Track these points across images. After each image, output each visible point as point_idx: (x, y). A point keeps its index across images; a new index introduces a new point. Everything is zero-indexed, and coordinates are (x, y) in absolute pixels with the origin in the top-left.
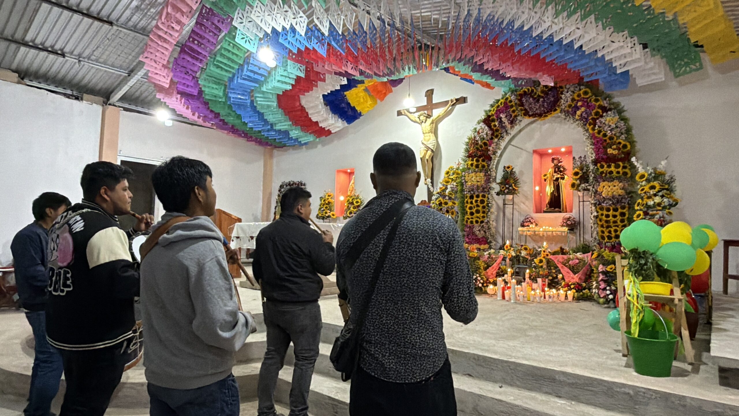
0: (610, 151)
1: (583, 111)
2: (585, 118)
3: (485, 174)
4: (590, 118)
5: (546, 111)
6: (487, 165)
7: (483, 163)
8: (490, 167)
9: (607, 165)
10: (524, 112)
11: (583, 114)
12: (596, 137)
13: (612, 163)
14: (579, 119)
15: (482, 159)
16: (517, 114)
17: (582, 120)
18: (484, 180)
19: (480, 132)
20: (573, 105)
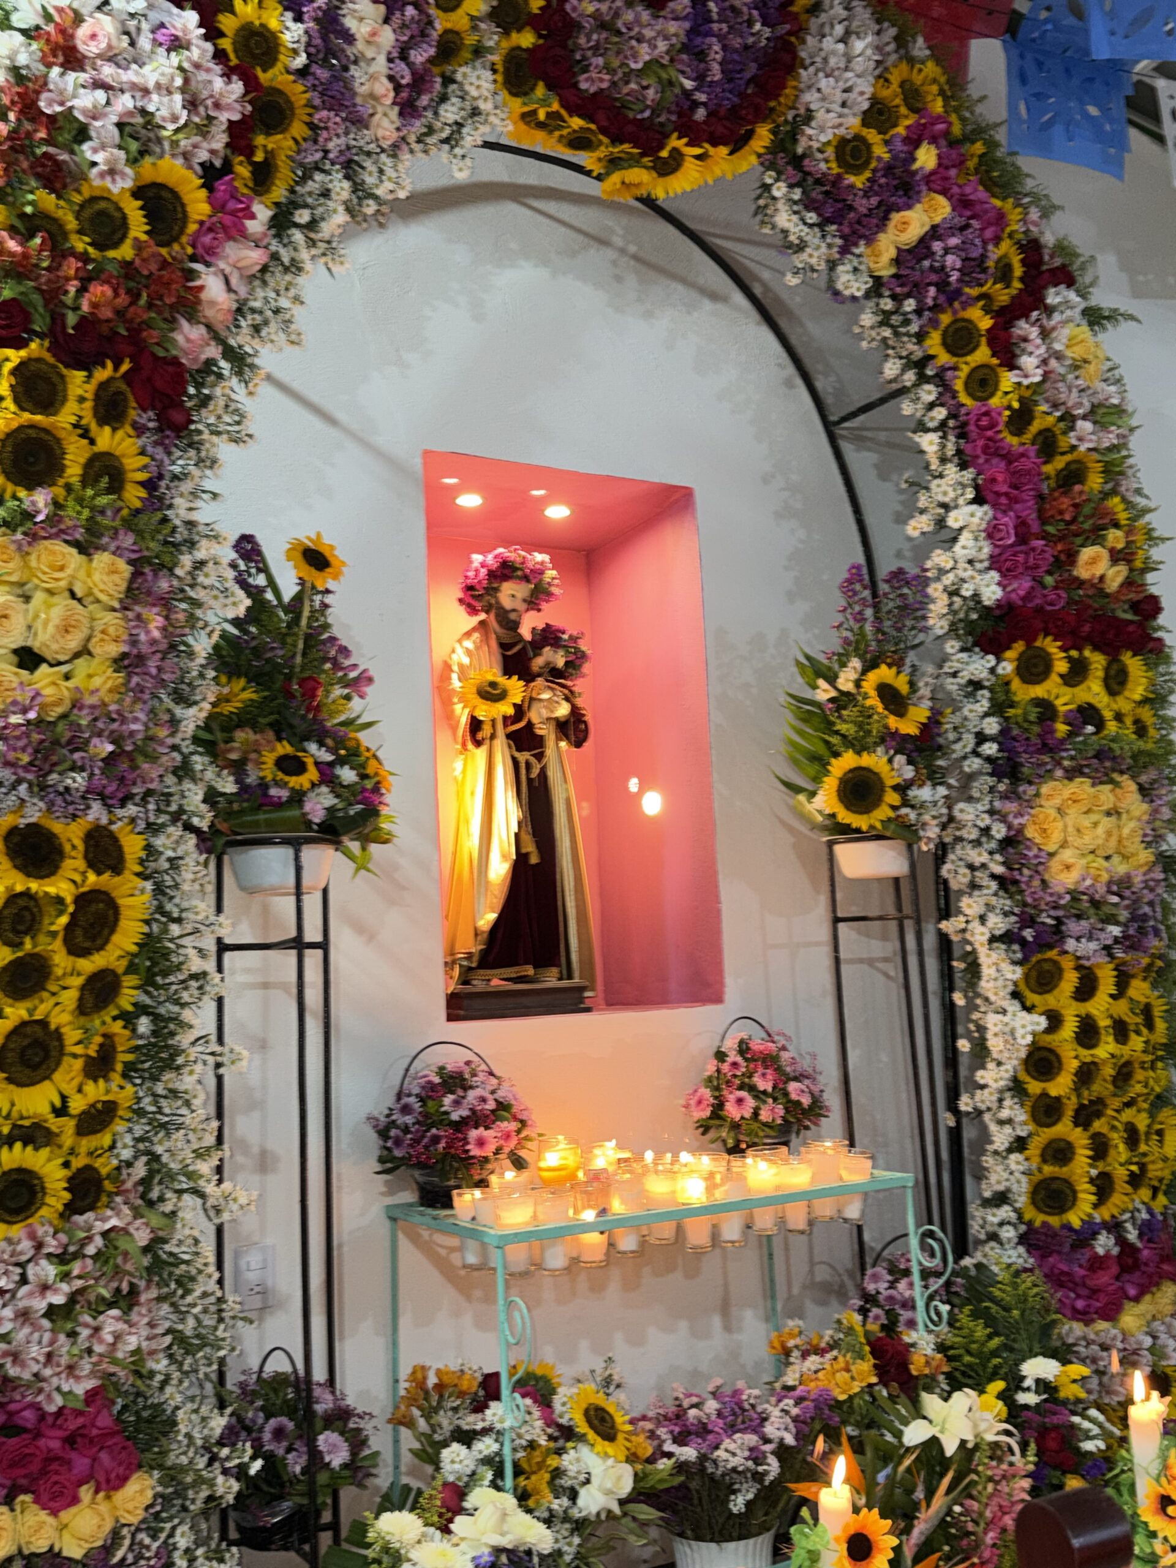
0: (1093, 561)
1: (938, 220)
2: (942, 286)
3: (136, 574)
4: (974, 292)
5: (701, 114)
6: (142, 476)
7: (105, 439)
8: (180, 510)
9: (1070, 659)
10: (526, 39)
11: (937, 246)
12: (994, 450)
13: (1096, 648)
14: (895, 276)
15: (103, 386)
16: (470, 40)
17: (916, 290)
18: (115, 650)
19: (90, 49)
20: (880, 151)
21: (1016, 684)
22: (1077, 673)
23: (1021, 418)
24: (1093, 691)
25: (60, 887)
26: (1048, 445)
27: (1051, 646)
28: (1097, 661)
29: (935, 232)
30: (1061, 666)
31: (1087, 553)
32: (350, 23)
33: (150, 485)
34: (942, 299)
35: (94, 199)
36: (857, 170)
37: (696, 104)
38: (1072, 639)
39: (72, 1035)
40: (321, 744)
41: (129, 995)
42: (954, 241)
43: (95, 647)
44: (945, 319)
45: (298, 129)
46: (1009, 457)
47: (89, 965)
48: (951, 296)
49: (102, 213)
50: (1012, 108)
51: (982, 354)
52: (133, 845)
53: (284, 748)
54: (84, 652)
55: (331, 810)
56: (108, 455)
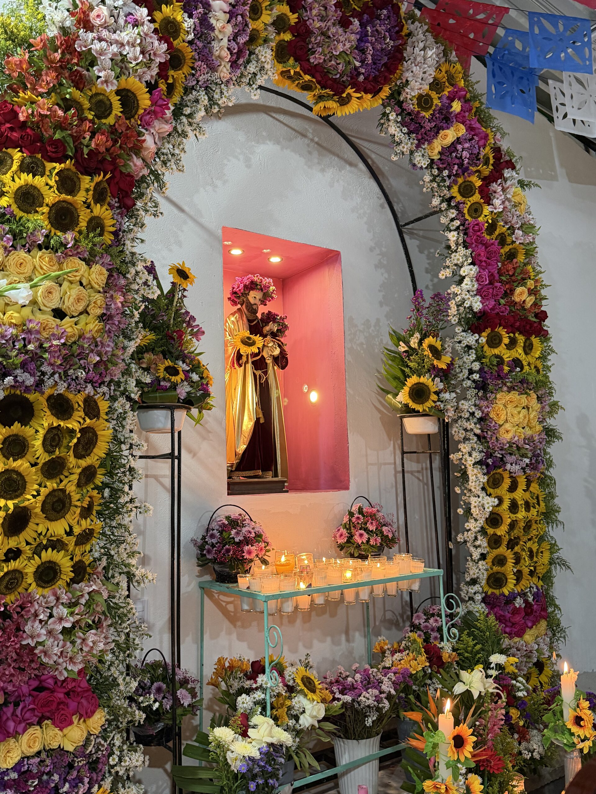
0: (521, 294)
1: (460, 135)
2: (461, 165)
3: (110, 276)
4: (474, 169)
5: (361, 78)
6: (112, 229)
7: (98, 210)
8: (129, 246)
9: (510, 337)
10: (287, 37)
11: (459, 147)
12: (480, 241)
13: (521, 333)
14: (439, 159)
15: (98, 184)
16: (263, 35)
17: (449, 166)
18: (99, 312)
19: (97, 22)
20: (436, 102)
21: (486, 348)
22: (512, 344)
23: (492, 227)
24: (519, 352)
25: (72, 424)
26: (502, 239)
27: (502, 331)
28: (521, 339)
29: (458, 141)
30: (506, 341)
31: (519, 290)
32: (213, 21)
33: (115, 234)
34: (460, 171)
35: (97, 94)
36: (426, 109)
37: (359, 74)
38: (511, 329)
39: (75, 497)
40: (184, 362)
41: (100, 479)
42: (467, 145)
43: (90, 310)
44: (460, 180)
45: (186, 69)
46: (486, 245)
47: (84, 463)
48: (464, 170)
49: (101, 101)
50: (489, 88)
51: (477, 197)
52: (104, 406)
53: (168, 363)
54: (85, 312)
55: (188, 393)
56: (98, 217)
